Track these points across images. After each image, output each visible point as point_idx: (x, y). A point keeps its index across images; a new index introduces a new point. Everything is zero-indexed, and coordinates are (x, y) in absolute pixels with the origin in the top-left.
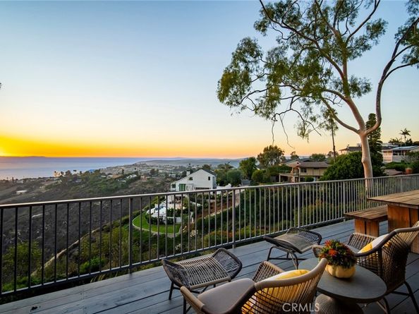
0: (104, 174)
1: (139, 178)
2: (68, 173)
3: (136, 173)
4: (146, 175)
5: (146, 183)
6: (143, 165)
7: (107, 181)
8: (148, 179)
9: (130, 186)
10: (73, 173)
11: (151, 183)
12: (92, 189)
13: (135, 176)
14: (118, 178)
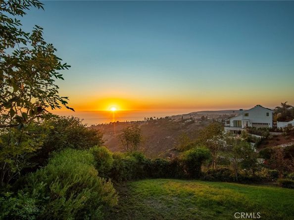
0: (170, 119)
1: (193, 122)
2: (151, 118)
3: (191, 118)
4: (198, 120)
5: (198, 126)
6: (195, 114)
7: (173, 123)
8: (200, 123)
9: (188, 127)
10: (154, 119)
11: (203, 125)
12: (164, 128)
13: (191, 120)
14: (180, 122)
